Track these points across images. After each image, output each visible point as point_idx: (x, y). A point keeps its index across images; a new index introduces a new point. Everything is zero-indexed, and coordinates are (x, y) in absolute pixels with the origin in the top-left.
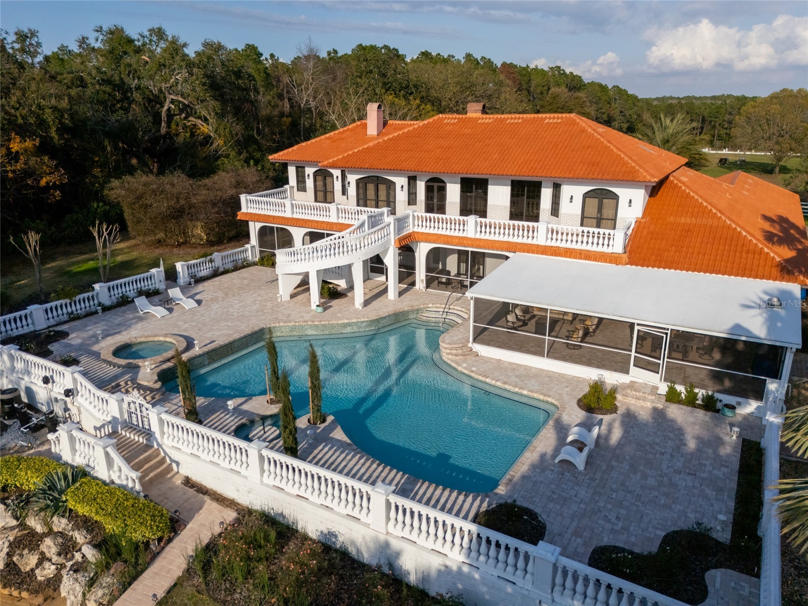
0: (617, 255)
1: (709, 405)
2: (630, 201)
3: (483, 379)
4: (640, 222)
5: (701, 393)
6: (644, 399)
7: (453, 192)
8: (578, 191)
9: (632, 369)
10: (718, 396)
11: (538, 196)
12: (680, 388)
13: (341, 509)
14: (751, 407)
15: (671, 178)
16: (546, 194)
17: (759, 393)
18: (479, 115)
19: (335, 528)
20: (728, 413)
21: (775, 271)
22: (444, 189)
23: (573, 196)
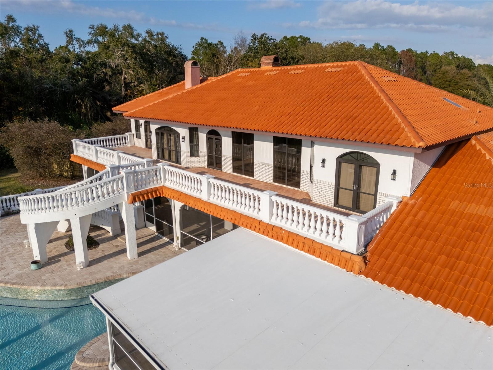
0: (349, 256)
2: (394, 172)
4: (406, 204)
8: (332, 153)
15: (473, 141)
18: (270, 67)
22: (220, 142)
23: (325, 160)
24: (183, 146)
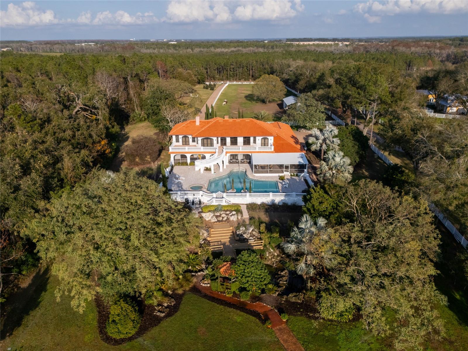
1: (297, 176)
2: (271, 139)
5: (295, 174)
6: (288, 176)
7: (228, 140)
8: (260, 138)
9: (284, 172)
10: (298, 174)
11: (250, 139)
12: (292, 174)
13: (264, 198)
14: (302, 174)
16: (252, 139)
17: (303, 172)
18: (228, 119)
20: (300, 176)
21: (300, 151)
22: (226, 139)
23: (259, 139)
24: (215, 142)
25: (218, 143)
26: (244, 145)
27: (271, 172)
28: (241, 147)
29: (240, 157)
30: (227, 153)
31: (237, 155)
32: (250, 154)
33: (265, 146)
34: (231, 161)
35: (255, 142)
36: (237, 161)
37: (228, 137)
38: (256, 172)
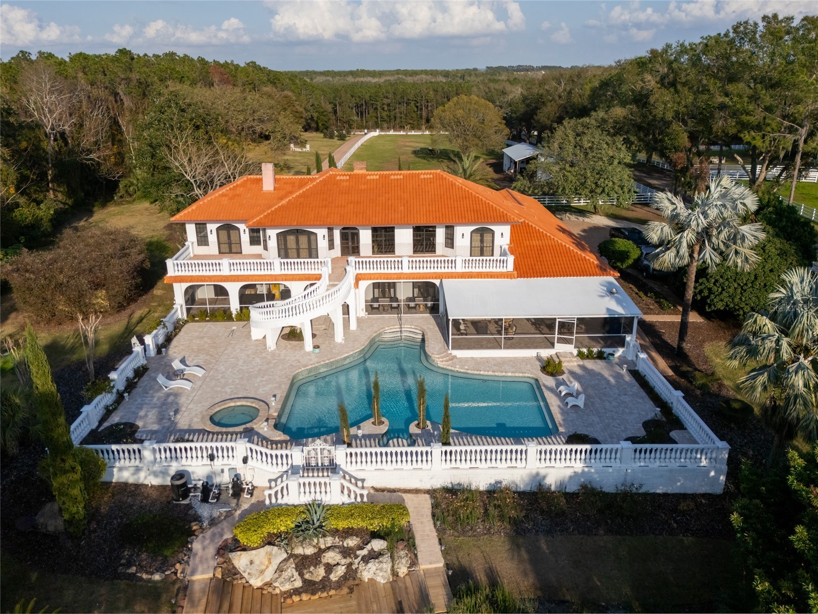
0: (513, 273)
1: (600, 356)
2: (502, 233)
3: (478, 372)
4: (510, 247)
5: (595, 350)
6: (571, 361)
7: (365, 237)
9: (556, 344)
10: (604, 350)
11: (434, 236)
12: (585, 350)
13: (504, 465)
14: (620, 352)
16: (440, 234)
17: (622, 343)
18: (364, 172)
19: (498, 478)
20: (611, 358)
22: (357, 235)
23: (463, 234)
24: (323, 244)
25: (331, 246)
26: (415, 251)
27: (511, 344)
28: (405, 261)
29: (404, 292)
30: (358, 278)
31: (393, 285)
32: (437, 282)
33: (482, 254)
34: (376, 305)
35: (450, 242)
36: (395, 304)
37: (365, 226)
38: (458, 346)
